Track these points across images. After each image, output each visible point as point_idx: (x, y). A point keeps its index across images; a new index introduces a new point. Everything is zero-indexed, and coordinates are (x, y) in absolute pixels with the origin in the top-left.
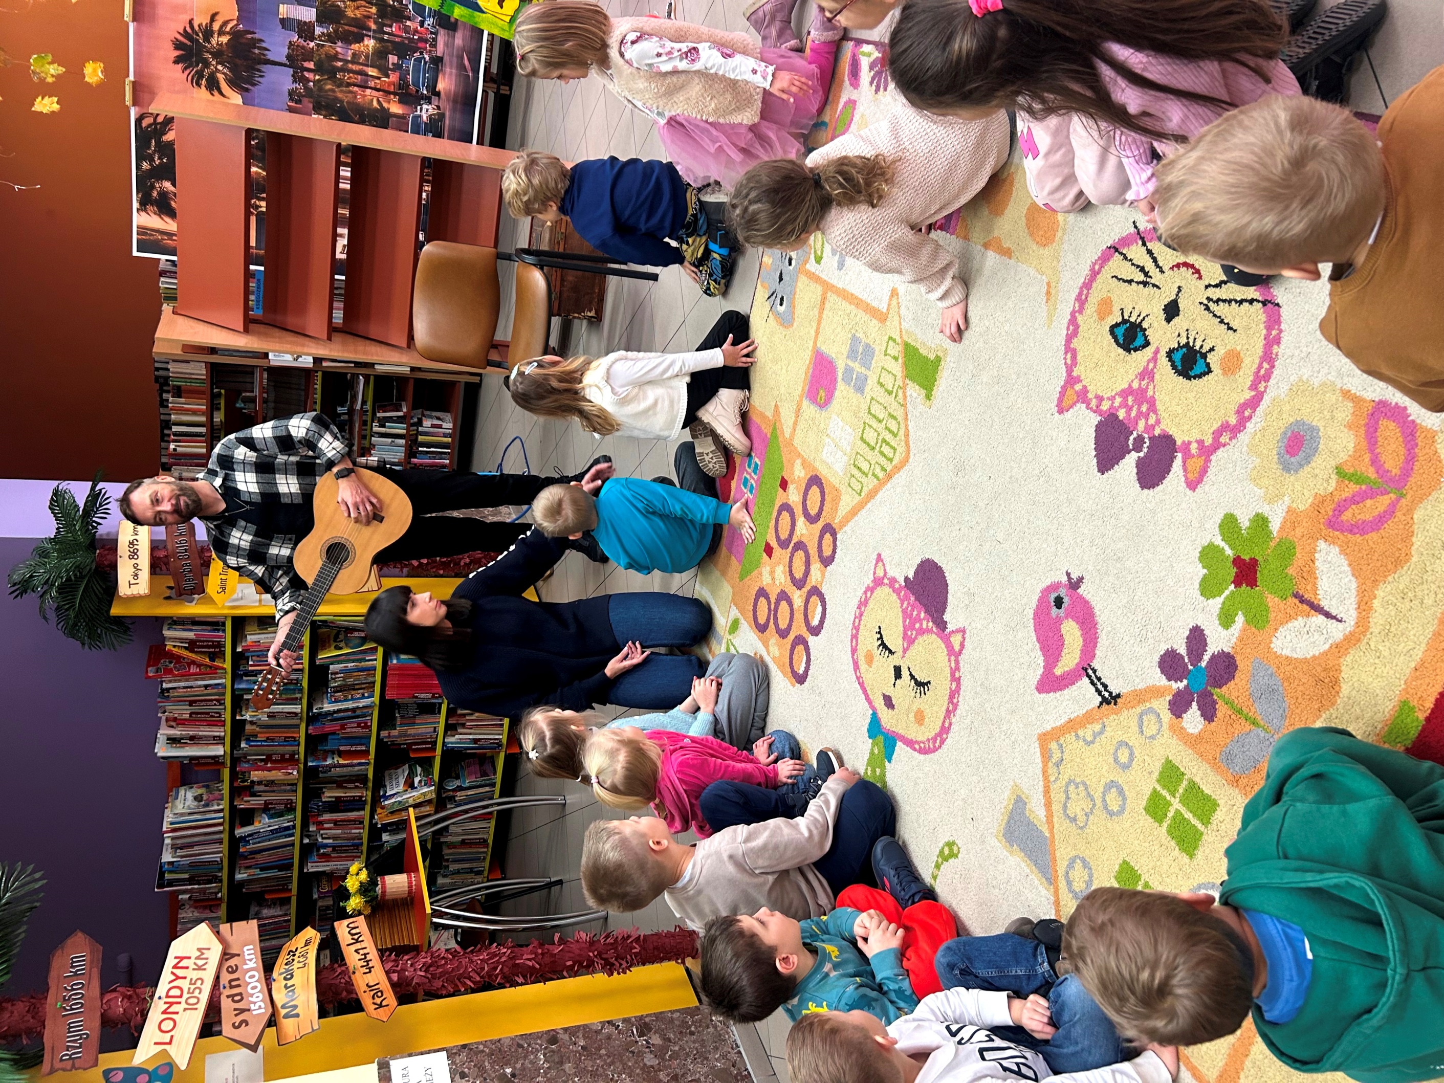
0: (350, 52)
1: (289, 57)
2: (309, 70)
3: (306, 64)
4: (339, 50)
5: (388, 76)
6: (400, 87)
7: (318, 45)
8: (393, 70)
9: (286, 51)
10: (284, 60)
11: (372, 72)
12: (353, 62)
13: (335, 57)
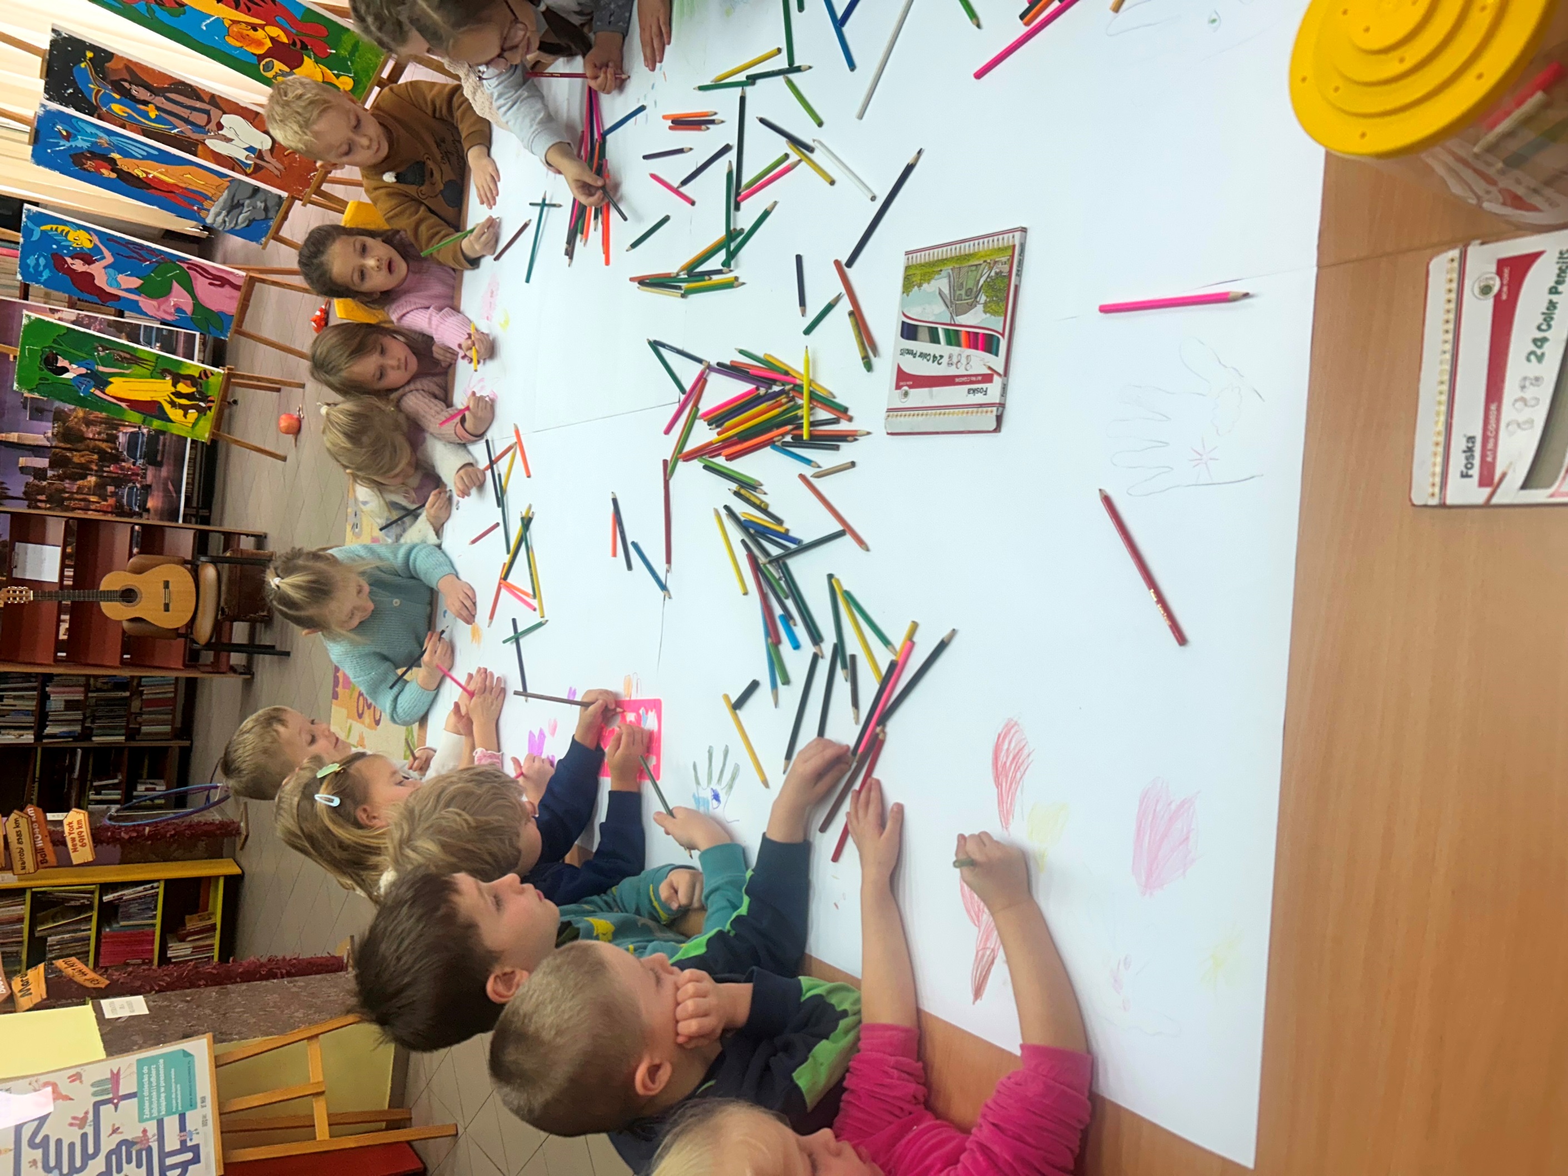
0: (76, 487)
1: (25, 493)
2: (41, 501)
3: (40, 497)
4: (67, 485)
5: (106, 500)
6: (116, 507)
7: (49, 483)
8: (111, 496)
9: (23, 489)
10: (21, 495)
11: (93, 499)
12: (77, 493)
13: (64, 491)
